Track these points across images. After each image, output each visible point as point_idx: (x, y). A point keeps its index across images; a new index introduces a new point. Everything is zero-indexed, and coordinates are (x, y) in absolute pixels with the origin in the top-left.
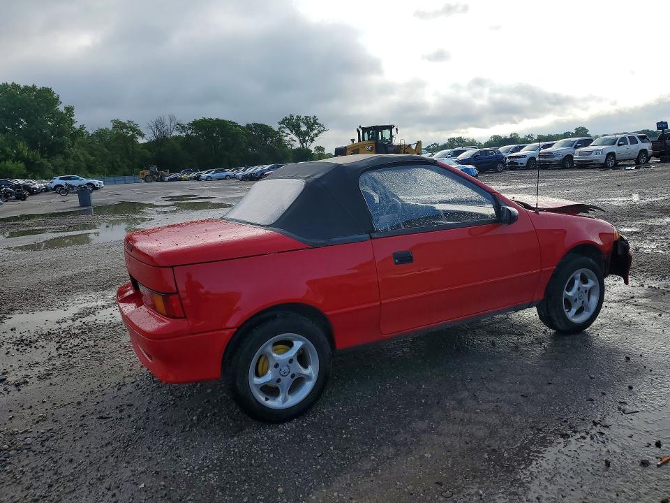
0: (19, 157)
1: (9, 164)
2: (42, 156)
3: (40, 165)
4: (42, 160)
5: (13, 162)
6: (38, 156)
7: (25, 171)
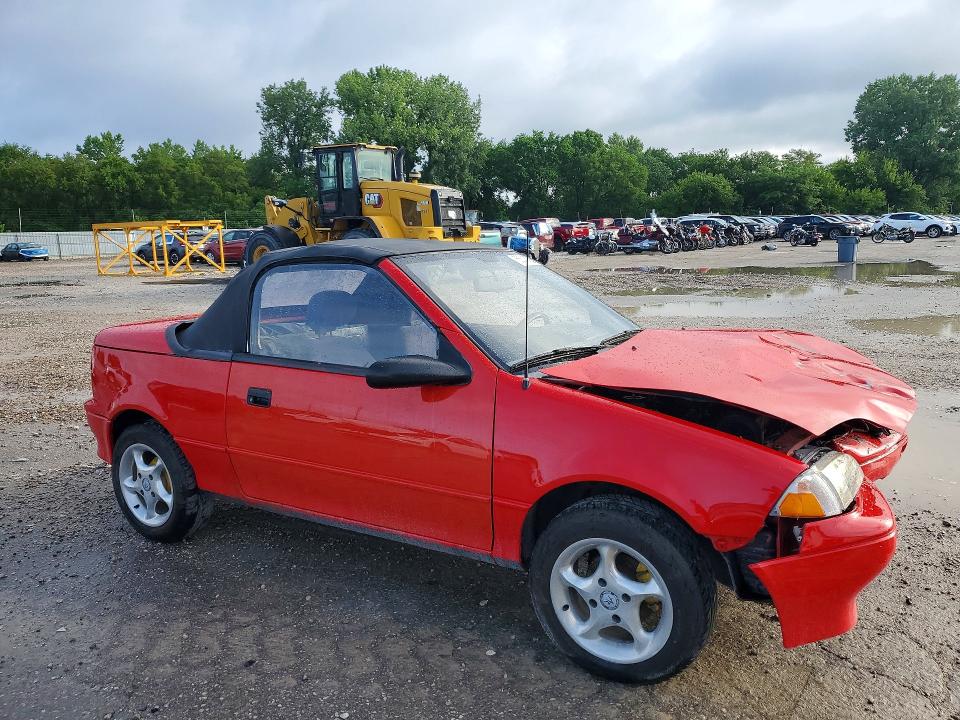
0: (884, 183)
1: (865, 193)
2: (917, 181)
3: (910, 195)
4: (915, 187)
5: (872, 189)
6: (910, 180)
7: (885, 203)
